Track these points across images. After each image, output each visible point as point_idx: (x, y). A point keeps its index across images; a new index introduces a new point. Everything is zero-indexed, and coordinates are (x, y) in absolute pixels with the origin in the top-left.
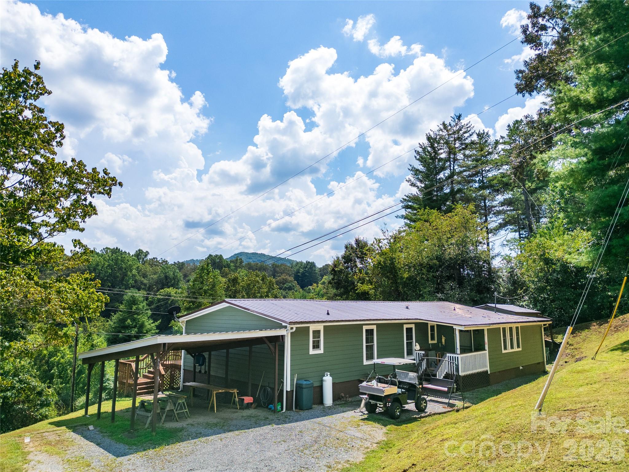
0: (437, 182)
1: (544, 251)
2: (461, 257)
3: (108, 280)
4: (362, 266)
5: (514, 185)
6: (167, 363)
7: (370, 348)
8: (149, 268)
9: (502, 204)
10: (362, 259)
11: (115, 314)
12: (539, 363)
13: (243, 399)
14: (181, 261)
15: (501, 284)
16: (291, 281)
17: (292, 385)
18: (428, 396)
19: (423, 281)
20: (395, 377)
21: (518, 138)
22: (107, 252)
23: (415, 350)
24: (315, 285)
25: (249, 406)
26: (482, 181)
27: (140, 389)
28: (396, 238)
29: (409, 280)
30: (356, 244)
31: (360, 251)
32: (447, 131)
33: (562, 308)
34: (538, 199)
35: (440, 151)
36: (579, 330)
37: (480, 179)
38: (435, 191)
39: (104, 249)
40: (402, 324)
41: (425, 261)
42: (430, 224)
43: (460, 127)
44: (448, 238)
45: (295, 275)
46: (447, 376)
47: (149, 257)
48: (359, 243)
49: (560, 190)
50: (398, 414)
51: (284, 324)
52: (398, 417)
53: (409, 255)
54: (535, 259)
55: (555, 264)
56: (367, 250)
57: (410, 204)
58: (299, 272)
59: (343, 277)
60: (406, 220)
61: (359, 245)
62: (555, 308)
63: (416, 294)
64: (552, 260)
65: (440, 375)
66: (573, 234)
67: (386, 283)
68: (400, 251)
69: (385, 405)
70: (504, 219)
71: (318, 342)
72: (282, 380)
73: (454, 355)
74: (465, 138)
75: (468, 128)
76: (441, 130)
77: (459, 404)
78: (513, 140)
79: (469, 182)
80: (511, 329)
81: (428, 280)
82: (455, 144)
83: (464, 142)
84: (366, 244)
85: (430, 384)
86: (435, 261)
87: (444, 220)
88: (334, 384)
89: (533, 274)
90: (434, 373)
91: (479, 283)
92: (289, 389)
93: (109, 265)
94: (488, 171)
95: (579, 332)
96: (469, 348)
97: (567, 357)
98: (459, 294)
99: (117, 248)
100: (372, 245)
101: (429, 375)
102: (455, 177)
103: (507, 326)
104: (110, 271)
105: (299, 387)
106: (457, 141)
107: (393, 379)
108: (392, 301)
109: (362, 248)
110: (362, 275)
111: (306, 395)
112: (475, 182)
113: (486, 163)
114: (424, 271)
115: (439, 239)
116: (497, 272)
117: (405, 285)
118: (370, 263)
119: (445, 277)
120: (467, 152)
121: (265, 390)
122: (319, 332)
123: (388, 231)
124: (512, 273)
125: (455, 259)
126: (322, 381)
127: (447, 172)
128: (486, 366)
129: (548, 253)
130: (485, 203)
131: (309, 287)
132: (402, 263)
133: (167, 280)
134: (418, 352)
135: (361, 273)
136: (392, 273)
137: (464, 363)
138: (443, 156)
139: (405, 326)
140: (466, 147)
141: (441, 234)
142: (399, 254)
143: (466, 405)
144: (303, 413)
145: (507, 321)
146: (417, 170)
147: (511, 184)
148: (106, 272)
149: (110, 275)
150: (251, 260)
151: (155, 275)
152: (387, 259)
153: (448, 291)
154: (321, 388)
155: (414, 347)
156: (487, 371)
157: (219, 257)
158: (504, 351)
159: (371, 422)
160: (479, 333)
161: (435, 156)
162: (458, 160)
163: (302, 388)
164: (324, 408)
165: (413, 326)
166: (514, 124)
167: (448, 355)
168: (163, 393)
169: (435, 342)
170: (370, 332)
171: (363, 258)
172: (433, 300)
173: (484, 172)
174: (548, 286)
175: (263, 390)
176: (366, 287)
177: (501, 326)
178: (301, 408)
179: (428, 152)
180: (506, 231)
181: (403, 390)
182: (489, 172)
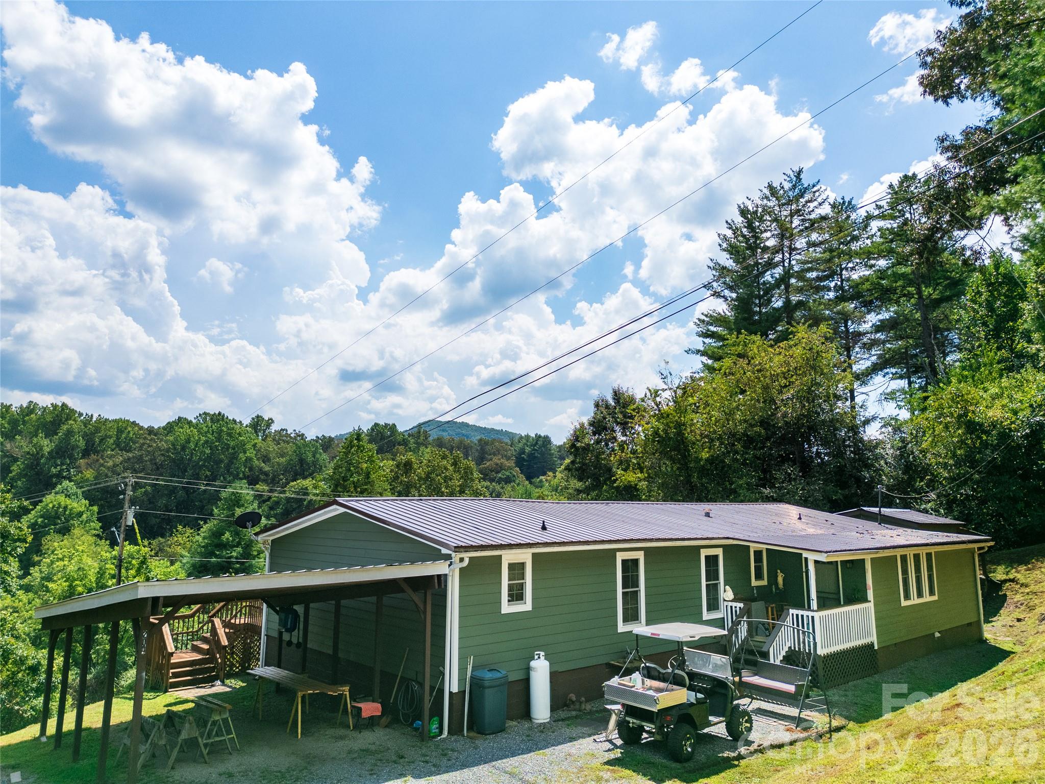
0: (759, 289)
1: (966, 408)
2: (807, 421)
3: (203, 465)
4: (624, 438)
5: (902, 291)
6: (237, 622)
7: (631, 599)
8: (272, 447)
9: (878, 328)
10: (624, 426)
11: (205, 523)
12: (970, 624)
13: (360, 709)
14: (327, 435)
15: (883, 471)
16: (510, 468)
17: (462, 680)
18: (753, 699)
19: (736, 465)
20: (682, 665)
21: (908, 208)
22: (205, 420)
23: (724, 600)
24: (550, 474)
25: (372, 722)
26: (841, 288)
27: (176, 675)
28: (686, 390)
29: (711, 464)
30: (614, 399)
31: (621, 413)
32: (777, 199)
33: (1001, 515)
34: (946, 317)
35: (765, 235)
36: (1037, 556)
37: (836, 284)
38: (756, 305)
39: (200, 415)
40: (699, 548)
41: (741, 428)
42: (749, 361)
43: (800, 191)
44: (781, 386)
45: (516, 457)
46: (792, 657)
47: (274, 428)
48: (620, 398)
49: (986, 300)
50: (689, 749)
51: (444, 551)
52: (690, 757)
53: (711, 417)
54: (949, 422)
55: (988, 433)
56: (634, 410)
57: (712, 328)
58: (524, 453)
59: (590, 459)
60: (704, 359)
61: (619, 402)
62: (988, 514)
63: (723, 489)
64: (981, 425)
65: (777, 655)
66: (1019, 376)
67: (669, 469)
68: (693, 411)
69: (660, 728)
70: (880, 357)
71: (521, 587)
72: (441, 668)
73: (805, 613)
74: (811, 209)
75: (814, 192)
76: (767, 198)
77: (819, 720)
78: (900, 211)
79: (818, 289)
80: (917, 557)
81: (744, 464)
82: (792, 222)
83: (807, 217)
84: (632, 400)
85: (756, 674)
86: (757, 429)
87: (774, 354)
88: (554, 676)
89: (943, 452)
90: (764, 649)
91: (840, 470)
92: (455, 689)
93: (206, 442)
94: (853, 269)
95: (1037, 560)
96: (834, 596)
97: (1018, 610)
98: (803, 489)
99: (220, 414)
100: (643, 400)
101: (751, 652)
102: (793, 281)
103: (910, 553)
104: (208, 451)
105: (477, 685)
106: (796, 217)
107: (677, 671)
108: (679, 501)
109: (625, 405)
110: (623, 454)
111: (492, 701)
112: (829, 289)
113: (850, 255)
114: (739, 446)
115: (766, 388)
116: (876, 447)
117: (703, 471)
118: (638, 434)
119: (777, 458)
120: (814, 236)
121: (407, 687)
122: (522, 565)
123: (671, 375)
124: (903, 451)
125: (795, 424)
126: (528, 669)
127: (778, 271)
128: (869, 634)
129: (973, 412)
130: (846, 326)
131: (541, 477)
132: (698, 432)
133: (302, 465)
134: (730, 604)
135: (623, 452)
136: (679, 451)
137: (825, 629)
138: (771, 243)
139: (704, 553)
140: (812, 225)
141: (768, 380)
142: (693, 416)
143: (835, 723)
144: (485, 744)
145: (908, 543)
146: (724, 268)
147: (895, 290)
148: (203, 453)
149: (209, 458)
150: (445, 434)
151: (282, 457)
152: (671, 425)
153: (783, 482)
154: (525, 684)
155: (722, 596)
156: (872, 644)
157: (390, 428)
158: (904, 603)
159: (628, 772)
160: (854, 568)
161: (755, 242)
162: (798, 249)
163: (484, 687)
164: (530, 729)
165: (719, 552)
166: (901, 183)
167: (791, 611)
168: (223, 682)
169: (764, 582)
170: (630, 566)
171: (627, 423)
172: (756, 501)
173: (844, 272)
174: (974, 473)
175: (403, 688)
176: (631, 477)
177: (899, 553)
178: (482, 732)
179: (744, 236)
180: (884, 376)
181: (700, 696)
182: (854, 272)
